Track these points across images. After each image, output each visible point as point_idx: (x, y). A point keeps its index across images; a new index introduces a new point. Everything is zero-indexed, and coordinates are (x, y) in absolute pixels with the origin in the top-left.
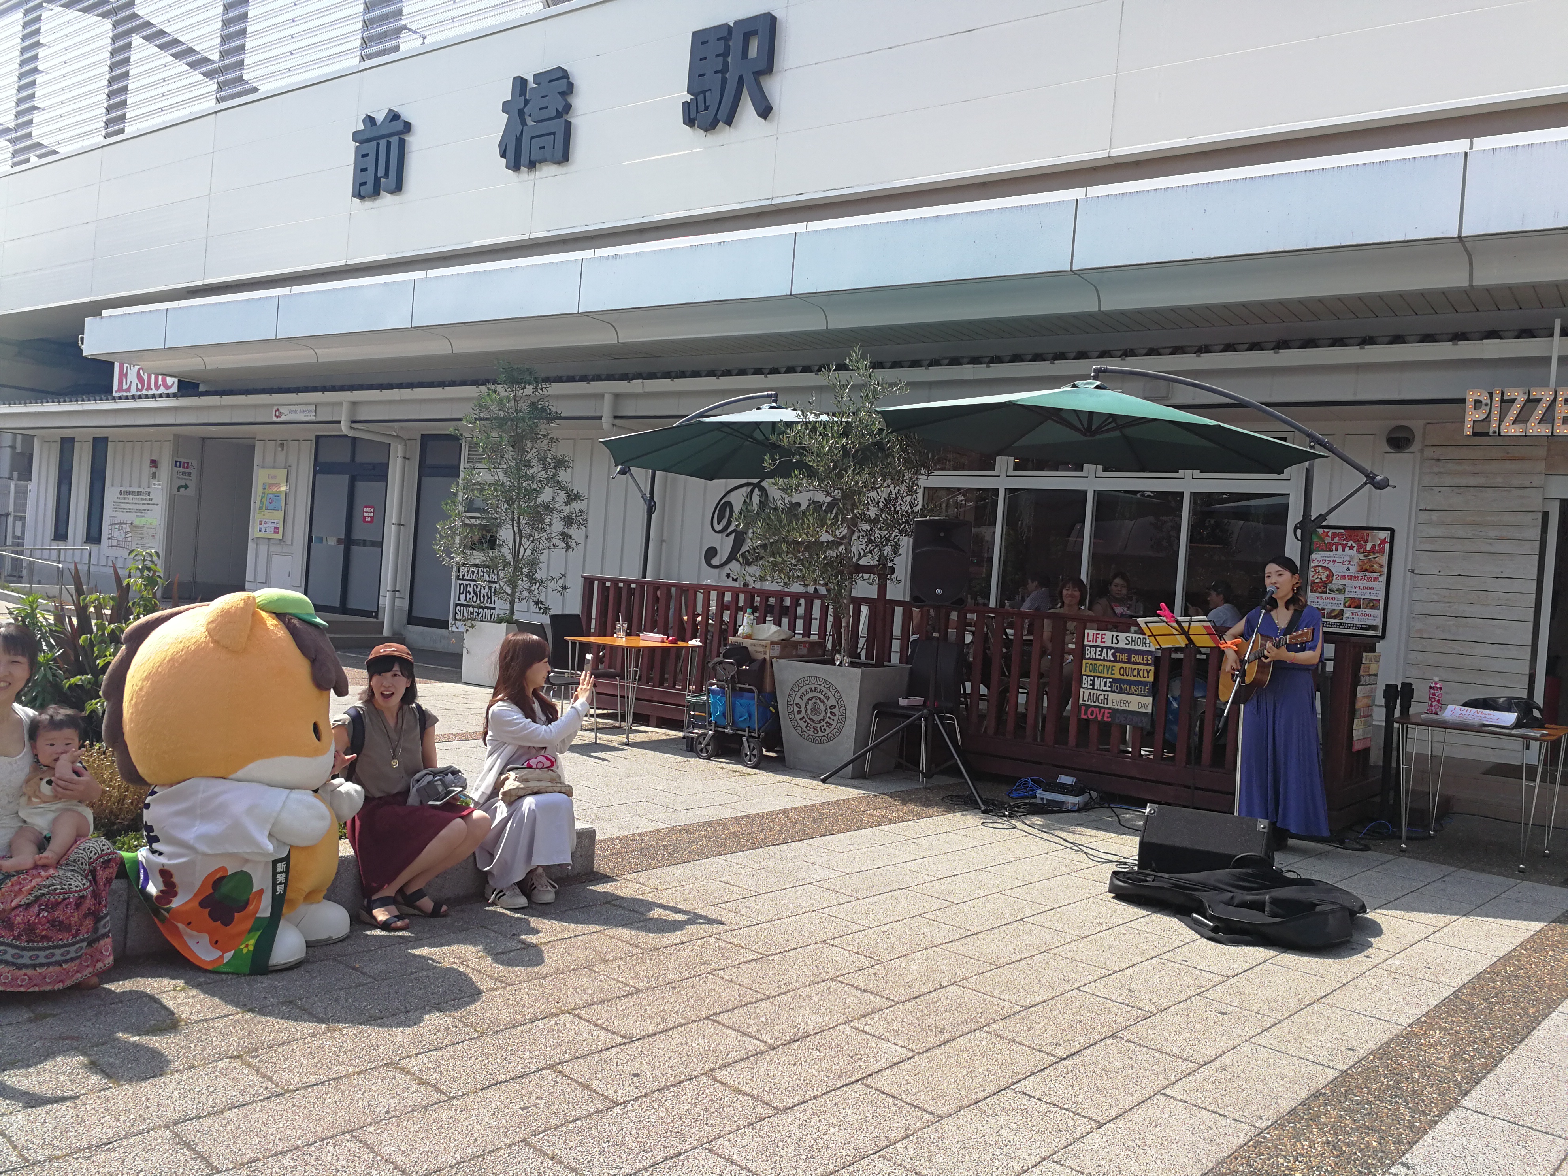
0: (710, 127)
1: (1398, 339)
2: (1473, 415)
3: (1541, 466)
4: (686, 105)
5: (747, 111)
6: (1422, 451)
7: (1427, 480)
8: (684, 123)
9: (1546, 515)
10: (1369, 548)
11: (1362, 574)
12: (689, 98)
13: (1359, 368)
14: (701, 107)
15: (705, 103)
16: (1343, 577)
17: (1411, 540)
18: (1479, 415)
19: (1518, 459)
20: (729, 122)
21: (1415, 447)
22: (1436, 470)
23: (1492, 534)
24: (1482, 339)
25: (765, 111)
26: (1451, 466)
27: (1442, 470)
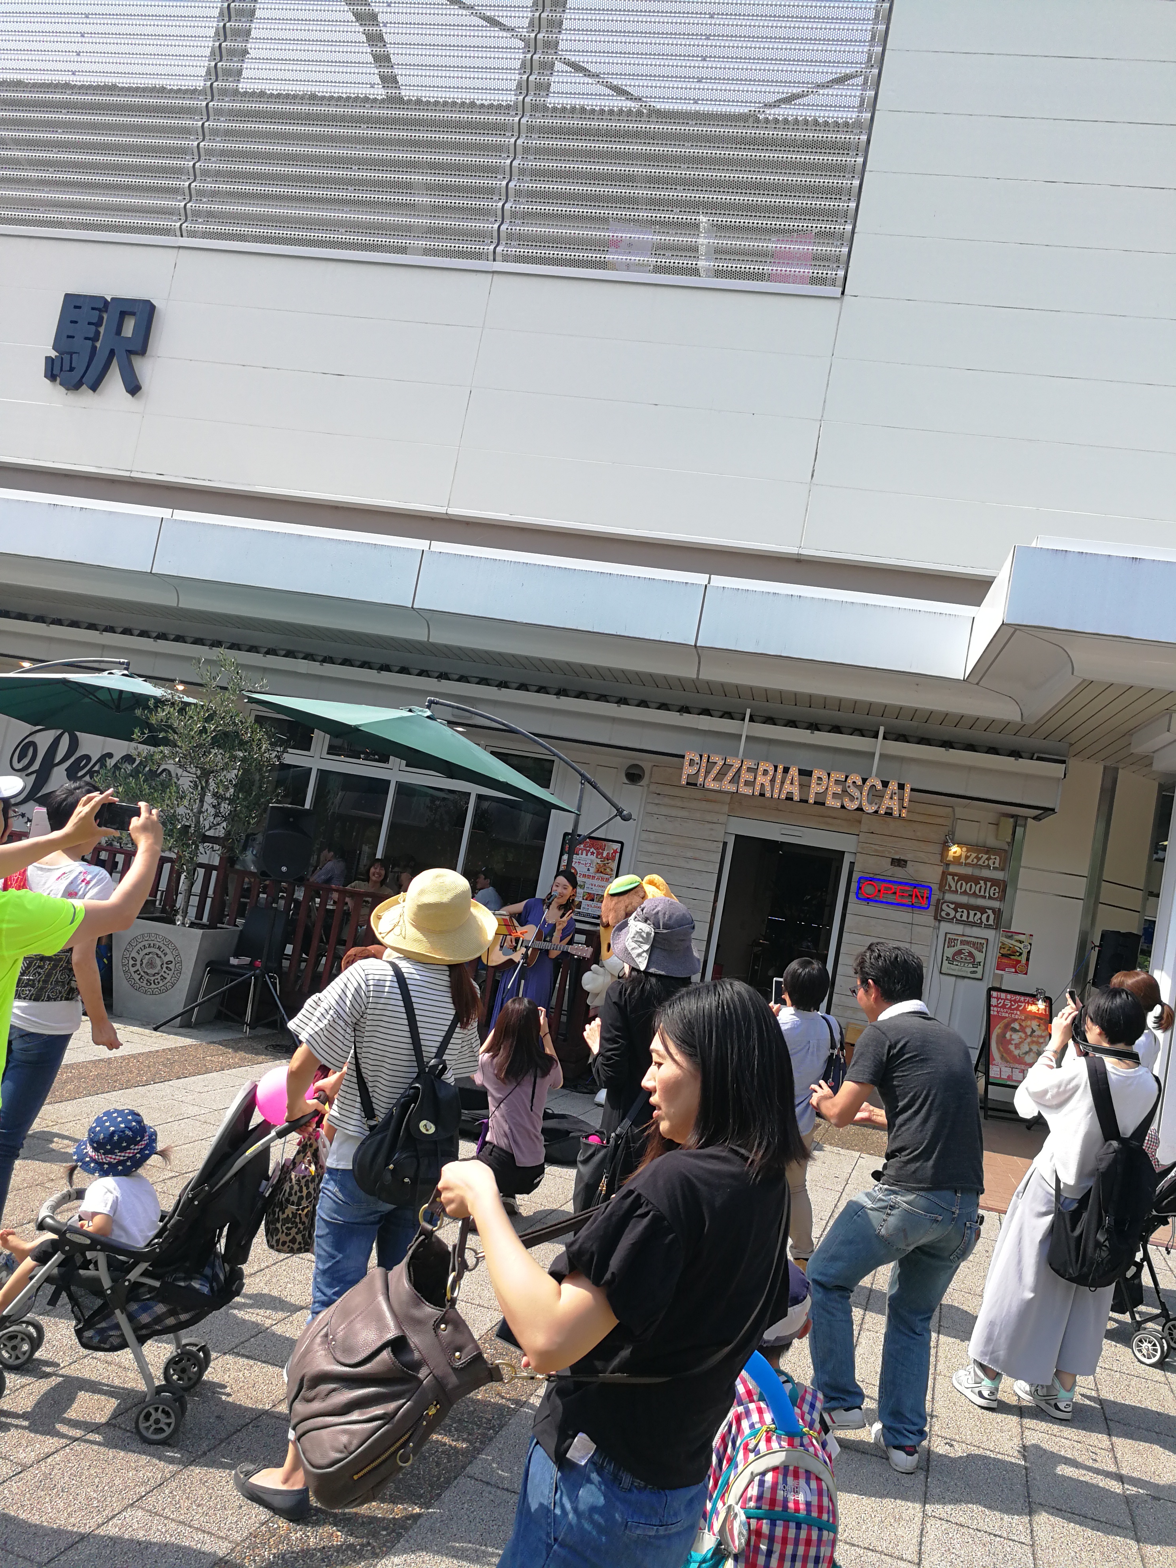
0: (74, 386)
1: (643, 704)
2: (688, 770)
3: (726, 808)
4: (50, 361)
5: (114, 382)
6: (648, 786)
7: (651, 808)
8: (45, 376)
9: (725, 844)
10: (604, 855)
11: (598, 875)
12: (53, 354)
13: (614, 720)
14: (66, 367)
15: (71, 363)
16: (584, 876)
17: (634, 853)
18: (692, 771)
19: (711, 801)
20: (94, 388)
21: (644, 782)
22: (657, 802)
23: (689, 854)
24: (699, 714)
25: (134, 388)
26: (667, 800)
27: (661, 802)
